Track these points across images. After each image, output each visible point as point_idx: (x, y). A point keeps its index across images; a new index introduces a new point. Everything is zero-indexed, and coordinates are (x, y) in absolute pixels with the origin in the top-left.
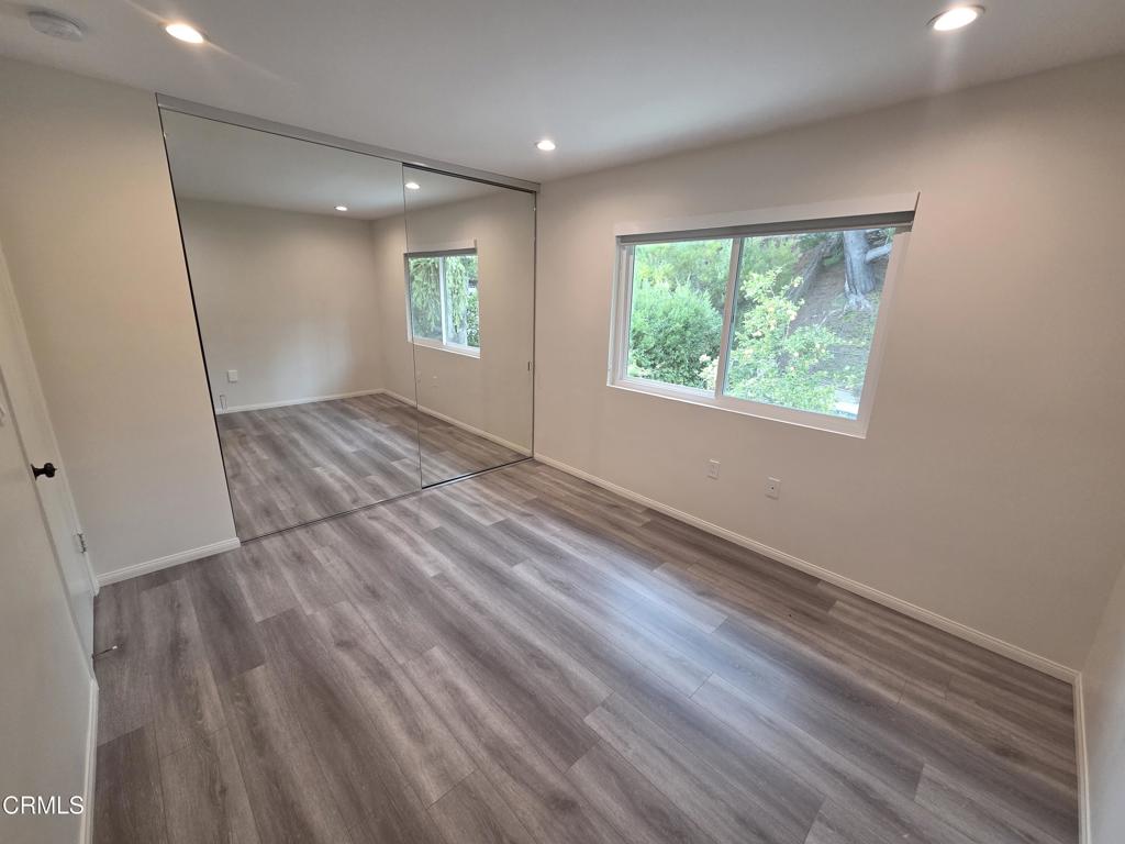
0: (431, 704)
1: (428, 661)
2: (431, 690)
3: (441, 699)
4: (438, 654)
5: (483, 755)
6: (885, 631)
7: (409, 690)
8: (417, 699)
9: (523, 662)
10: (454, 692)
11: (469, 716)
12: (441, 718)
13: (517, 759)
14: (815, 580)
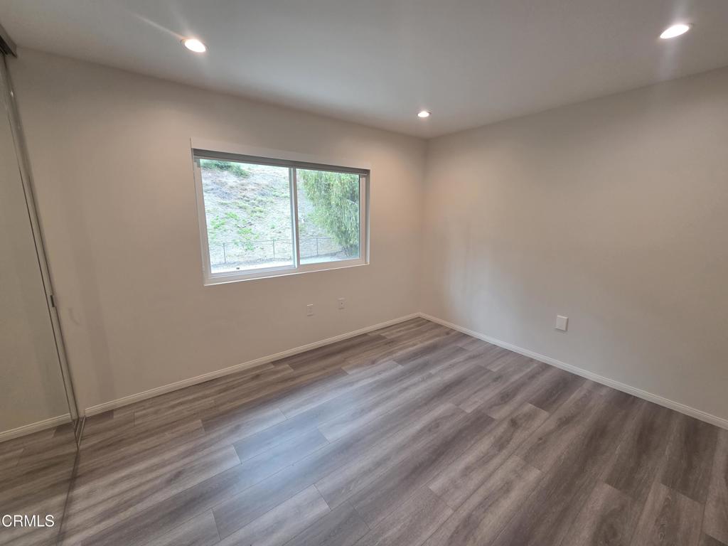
0: (482, 483)
1: (445, 491)
2: (471, 485)
3: (477, 477)
4: (436, 485)
5: (505, 452)
6: (400, 331)
7: (476, 499)
8: (482, 492)
9: (435, 435)
10: (467, 471)
11: (484, 460)
12: (490, 475)
13: (501, 438)
14: (365, 335)
